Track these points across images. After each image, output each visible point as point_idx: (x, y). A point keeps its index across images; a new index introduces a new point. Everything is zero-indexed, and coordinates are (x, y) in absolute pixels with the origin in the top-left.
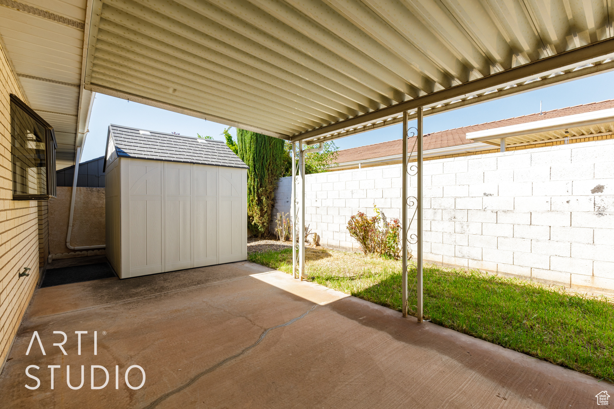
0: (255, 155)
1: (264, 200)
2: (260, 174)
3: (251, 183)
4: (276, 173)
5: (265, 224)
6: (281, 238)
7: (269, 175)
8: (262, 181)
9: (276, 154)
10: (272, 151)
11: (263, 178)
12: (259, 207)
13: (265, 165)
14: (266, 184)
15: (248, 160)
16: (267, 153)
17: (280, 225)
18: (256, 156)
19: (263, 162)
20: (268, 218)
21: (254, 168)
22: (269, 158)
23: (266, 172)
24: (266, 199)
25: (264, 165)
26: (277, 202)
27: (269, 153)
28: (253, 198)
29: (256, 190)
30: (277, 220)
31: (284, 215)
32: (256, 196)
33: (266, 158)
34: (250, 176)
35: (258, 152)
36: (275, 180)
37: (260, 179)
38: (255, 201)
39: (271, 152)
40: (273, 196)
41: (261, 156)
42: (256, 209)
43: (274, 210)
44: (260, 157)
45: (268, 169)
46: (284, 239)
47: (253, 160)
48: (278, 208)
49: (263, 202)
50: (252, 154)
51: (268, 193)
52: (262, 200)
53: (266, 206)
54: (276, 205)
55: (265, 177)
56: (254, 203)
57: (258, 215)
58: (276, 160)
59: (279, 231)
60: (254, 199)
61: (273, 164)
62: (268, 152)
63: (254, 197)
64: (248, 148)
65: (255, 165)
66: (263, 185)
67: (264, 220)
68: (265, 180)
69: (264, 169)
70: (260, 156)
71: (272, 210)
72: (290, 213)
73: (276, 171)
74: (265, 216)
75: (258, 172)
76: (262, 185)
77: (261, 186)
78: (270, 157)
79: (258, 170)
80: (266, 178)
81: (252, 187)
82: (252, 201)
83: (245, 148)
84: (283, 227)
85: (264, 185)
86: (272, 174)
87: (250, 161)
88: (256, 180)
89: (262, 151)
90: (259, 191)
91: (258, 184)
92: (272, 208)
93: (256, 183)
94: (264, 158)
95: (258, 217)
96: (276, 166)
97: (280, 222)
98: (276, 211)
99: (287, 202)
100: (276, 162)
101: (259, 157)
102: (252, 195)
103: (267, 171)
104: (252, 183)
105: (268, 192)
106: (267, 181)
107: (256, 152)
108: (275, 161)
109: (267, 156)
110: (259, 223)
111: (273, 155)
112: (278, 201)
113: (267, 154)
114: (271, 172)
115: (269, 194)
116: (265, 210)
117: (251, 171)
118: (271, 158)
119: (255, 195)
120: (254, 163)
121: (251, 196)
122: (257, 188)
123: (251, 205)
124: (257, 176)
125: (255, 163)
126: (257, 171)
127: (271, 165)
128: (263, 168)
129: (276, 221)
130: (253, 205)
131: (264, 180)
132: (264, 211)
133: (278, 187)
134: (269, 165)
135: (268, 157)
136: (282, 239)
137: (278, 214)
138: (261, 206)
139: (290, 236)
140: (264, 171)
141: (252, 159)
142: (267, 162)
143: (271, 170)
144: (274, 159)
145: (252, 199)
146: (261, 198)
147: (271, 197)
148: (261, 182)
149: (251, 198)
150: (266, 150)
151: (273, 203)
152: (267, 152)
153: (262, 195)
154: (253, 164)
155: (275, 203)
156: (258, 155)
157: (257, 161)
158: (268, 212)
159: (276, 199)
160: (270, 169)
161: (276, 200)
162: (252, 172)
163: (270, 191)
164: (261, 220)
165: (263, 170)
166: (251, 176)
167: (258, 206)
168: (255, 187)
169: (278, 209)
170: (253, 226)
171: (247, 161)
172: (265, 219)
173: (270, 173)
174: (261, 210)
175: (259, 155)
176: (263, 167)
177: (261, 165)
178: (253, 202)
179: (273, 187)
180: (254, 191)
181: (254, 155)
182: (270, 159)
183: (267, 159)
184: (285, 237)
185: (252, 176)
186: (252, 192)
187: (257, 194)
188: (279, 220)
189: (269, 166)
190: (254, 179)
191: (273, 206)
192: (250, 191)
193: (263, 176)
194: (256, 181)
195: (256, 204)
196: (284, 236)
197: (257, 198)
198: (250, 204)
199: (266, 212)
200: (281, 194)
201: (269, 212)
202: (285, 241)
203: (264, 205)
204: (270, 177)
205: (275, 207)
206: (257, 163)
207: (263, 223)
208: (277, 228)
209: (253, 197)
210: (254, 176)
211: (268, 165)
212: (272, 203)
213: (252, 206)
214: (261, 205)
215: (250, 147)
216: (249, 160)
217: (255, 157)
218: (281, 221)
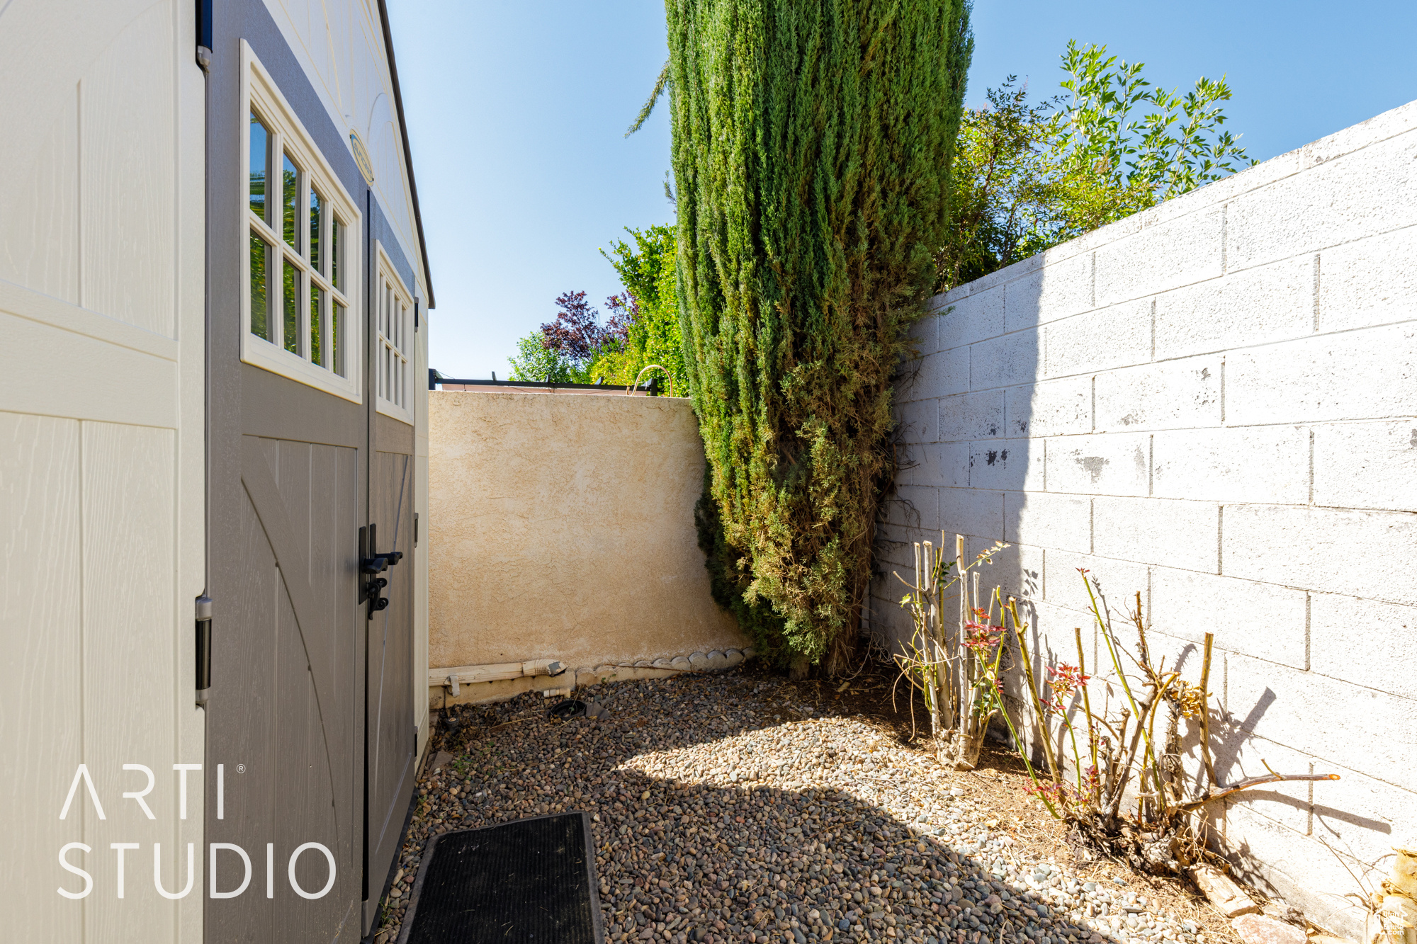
0: (760, 133)
1: (819, 443)
2: (789, 266)
3: (738, 338)
4: (907, 257)
5: (825, 611)
6: (944, 733)
7: (854, 271)
8: (806, 314)
9: (908, 116)
10: (877, 95)
11: (813, 296)
12: (783, 492)
13: (827, 198)
14: (832, 336)
15: (717, 183)
16: (841, 115)
17: (932, 633)
18: (766, 143)
19: (810, 184)
20: (848, 571)
21: (756, 230)
22: (856, 148)
23: (835, 248)
24: (831, 435)
25: (820, 197)
26: (910, 463)
27: (858, 109)
28: (750, 437)
29: (763, 378)
30: (911, 591)
31: (969, 559)
32: (763, 417)
33: (838, 147)
34: (728, 292)
35: (776, 116)
36: (898, 305)
37: (793, 305)
38: (758, 452)
39: (872, 103)
40: (881, 416)
41: (796, 142)
42: (764, 508)
43: (895, 513)
44: (789, 145)
45: (852, 231)
46: (970, 748)
47: (748, 177)
48: (920, 499)
49: (810, 459)
50: (738, 134)
51: (851, 395)
52: (808, 445)
53: (829, 490)
54: (904, 477)
55: (830, 282)
56: (752, 464)
57: (778, 545)
58: (908, 157)
59: (927, 678)
60: (756, 439)
61: (884, 194)
62: (853, 105)
63: (754, 424)
64: (714, 103)
65: (756, 209)
66: (813, 342)
67: (815, 582)
68: (831, 308)
69: (819, 229)
70: (791, 136)
71: (878, 516)
72: (1015, 543)
73: (908, 247)
74: (827, 554)
75: (778, 253)
76: (808, 345)
77: (800, 353)
78: (867, 139)
79: (776, 241)
80: (835, 290)
81: (740, 361)
82: (741, 456)
83: (703, 111)
84: (962, 651)
85: (819, 344)
86: (880, 269)
87: (730, 188)
88: (765, 308)
89: (805, 102)
90: (786, 384)
91: (776, 341)
92: (880, 500)
93: (766, 334)
94: (818, 153)
95: (776, 560)
96: (904, 208)
97: (933, 611)
98: (908, 516)
99: (992, 458)
100: (908, 177)
101: (784, 147)
102: (740, 411)
103: (840, 246)
104: (743, 335)
105: (849, 391)
106: (842, 313)
107: (766, 112)
108: (902, 168)
109: (840, 136)
110: (783, 598)
111: (885, 128)
112: (917, 454)
113: (841, 123)
114: (870, 256)
115: (856, 403)
116: (828, 514)
117: (733, 257)
118: (871, 150)
119: (759, 413)
120: (751, 196)
121: (736, 420)
122: (773, 366)
123: (738, 481)
124: (771, 284)
125: (757, 195)
126: (768, 248)
127: (869, 202)
128: (814, 223)
129: (906, 600)
130: (748, 476)
131: (819, 308)
132: (814, 518)
133: (918, 357)
134: (857, 203)
135: (846, 141)
136: (948, 739)
137: (923, 556)
138: (797, 490)
139: (1018, 724)
140: (819, 248)
141: (742, 169)
142: (840, 175)
143: (873, 240)
144: (897, 152)
145: (744, 442)
146: (799, 433)
147: (868, 423)
148: (803, 325)
149: (738, 435)
150: (836, 91)
151: (883, 469)
152: (841, 108)
153: (804, 414)
154: (748, 204)
155: (896, 470)
156: (776, 130)
157: (770, 179)
158: (845, 525)
159: (909, 438)
160: (863, 232)
161: (904, 445)
162: (739, 263)
163: (867, 389)
164: (800, 583)
165: (815, 236)
166: (736, 285)
167: (778, 489)
168: (762, 361)
169: (917, 507)
170: (754, 612)
171: (714, 194)
172: (825, 577)
173: (863, 256)
174: (801, 513)
175: (784, 137)
176: (814, 213)
177: (797, 201)
178: (747, 461)
179: (884, 359)
180: (754, 386)
181: (754, 135)
182: (863, 155)
183: (842, 157)
184: (975, 730)
185: (742, 287)
186: (743, 395)
187: (773, 404)
188: (926, 597)
189: (854, 213)
190: (754, 303)
191: (886, 486)
192: (733, 393)
193: (815, 276)
194: (765, 319)
195: (770, 474)
196: (965, 724)
197: (766, 434)
198: (733, 470)
199: (835, 524)
200: (944, 403)
201: (856, 529)
202: (979, 766)
203: (818, 483)
204: (867, 285)
205: (902, 493)
206: (769, 191)
207: (812, 603)
208: (912, 652)
209: (747, 430)
210: (752, 287)
211: (847, 205)
212: (877, 466)
213: (745, 482)
214: (798, 477)
215: (728, 94)
216: (724, 184)
217: (756, 155)
218: (943, 596)
